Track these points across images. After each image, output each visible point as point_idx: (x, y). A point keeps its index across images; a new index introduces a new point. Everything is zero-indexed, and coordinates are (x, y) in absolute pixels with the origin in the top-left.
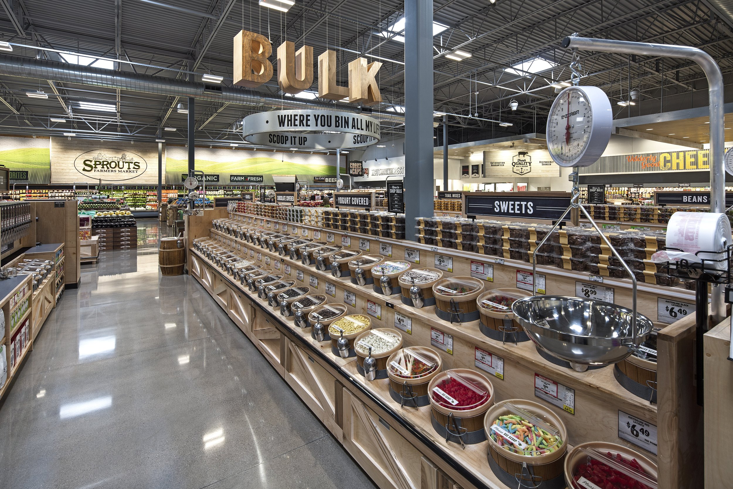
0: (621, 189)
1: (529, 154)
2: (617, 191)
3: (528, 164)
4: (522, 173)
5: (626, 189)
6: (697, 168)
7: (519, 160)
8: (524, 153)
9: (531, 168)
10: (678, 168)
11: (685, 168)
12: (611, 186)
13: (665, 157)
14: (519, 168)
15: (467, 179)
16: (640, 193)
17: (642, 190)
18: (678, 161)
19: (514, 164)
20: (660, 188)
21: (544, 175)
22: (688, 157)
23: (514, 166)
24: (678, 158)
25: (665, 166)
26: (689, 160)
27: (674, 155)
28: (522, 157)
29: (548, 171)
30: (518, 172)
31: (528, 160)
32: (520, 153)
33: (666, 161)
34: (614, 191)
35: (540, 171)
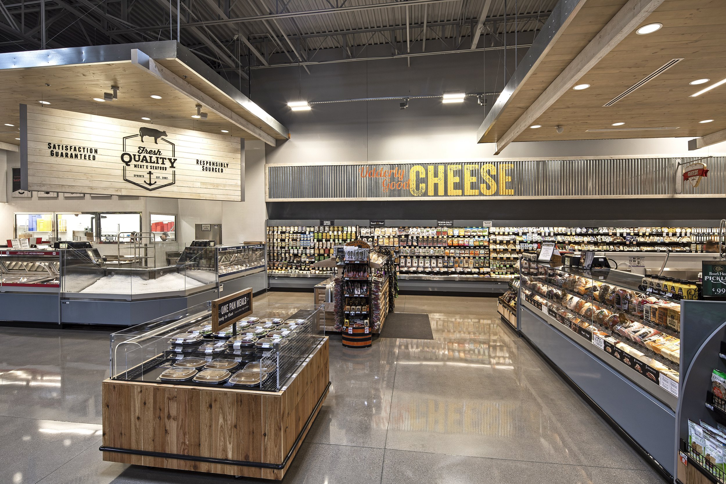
0: (345, 228)
1: (170, 137)
2: (340, 233)
3: (168, 164)
4: (150, 186)
5: (354, 229)
6: (463, 195)
7: (142, 149)
8: (156, 134)
9: (174, 174)
10: (436, 194)
11: (446, 194)
12: (332, 224)
13: (418, 173)
14: (144, 172)
15: (27, 202)
16: (376, 238)
17: (378, 232)
18: (436, 180)
19: (126, 158)
20: (404, 227)
21: (206, 193)
22: (450, 174)
23: (127, 163)
24: (436, 175)
25: (418, 188)
26: (453, 179)
27: (431, 168)
28: (149, 142)
29: (216, 186)
30: (140, 181)
31: (167, 153)
32: (144, 132)
33: (419, 181)
34: (335, 233)
35: (198, 185)
